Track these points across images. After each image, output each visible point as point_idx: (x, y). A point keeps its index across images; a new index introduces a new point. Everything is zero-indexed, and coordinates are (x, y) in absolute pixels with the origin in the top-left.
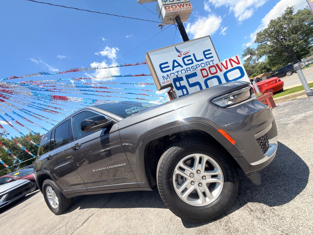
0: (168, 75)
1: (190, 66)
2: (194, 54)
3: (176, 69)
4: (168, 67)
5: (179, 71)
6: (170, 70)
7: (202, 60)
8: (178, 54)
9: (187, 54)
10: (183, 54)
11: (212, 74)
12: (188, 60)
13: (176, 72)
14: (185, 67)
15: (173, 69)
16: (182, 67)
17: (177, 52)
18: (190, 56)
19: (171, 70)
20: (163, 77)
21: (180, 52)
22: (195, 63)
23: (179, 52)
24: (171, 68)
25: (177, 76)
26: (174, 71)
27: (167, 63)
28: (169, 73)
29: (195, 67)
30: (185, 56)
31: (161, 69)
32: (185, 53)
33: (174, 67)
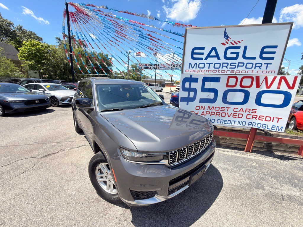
0: (196, 64)
1: (230, 62)
2: (246, 48)
3: (210, 60)
4: (202, 54)
5: (212, 63)
6: (201, 59)
7: (254, 58)
8: (224, 40)
9: (237, 44)
10: (231, 43)
11: (241, 86)
12: (232, 53)
13: (207, 63)
14: (223, 60)
15: (206, 59)
16: (219, 59)
17: (225, 37)
18: (239, 48)
19: (204, 59)
20: (190, 64)
21: (229, 39)
22: (241, 59)
23: (226, 38)
24: (204, 56)
25: (191, 76)
26: (205, 62)
27: (203, 48)
28: (198, 62)
29: (236, 65)
30: (232, 45)
31: (193, 53)
32: (235, 42)
33: (209, 56)
